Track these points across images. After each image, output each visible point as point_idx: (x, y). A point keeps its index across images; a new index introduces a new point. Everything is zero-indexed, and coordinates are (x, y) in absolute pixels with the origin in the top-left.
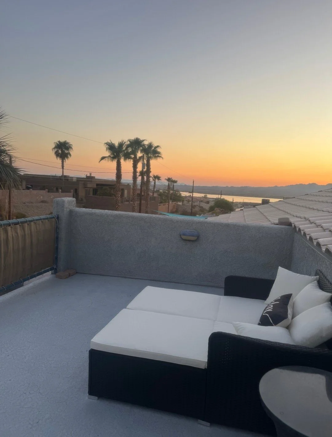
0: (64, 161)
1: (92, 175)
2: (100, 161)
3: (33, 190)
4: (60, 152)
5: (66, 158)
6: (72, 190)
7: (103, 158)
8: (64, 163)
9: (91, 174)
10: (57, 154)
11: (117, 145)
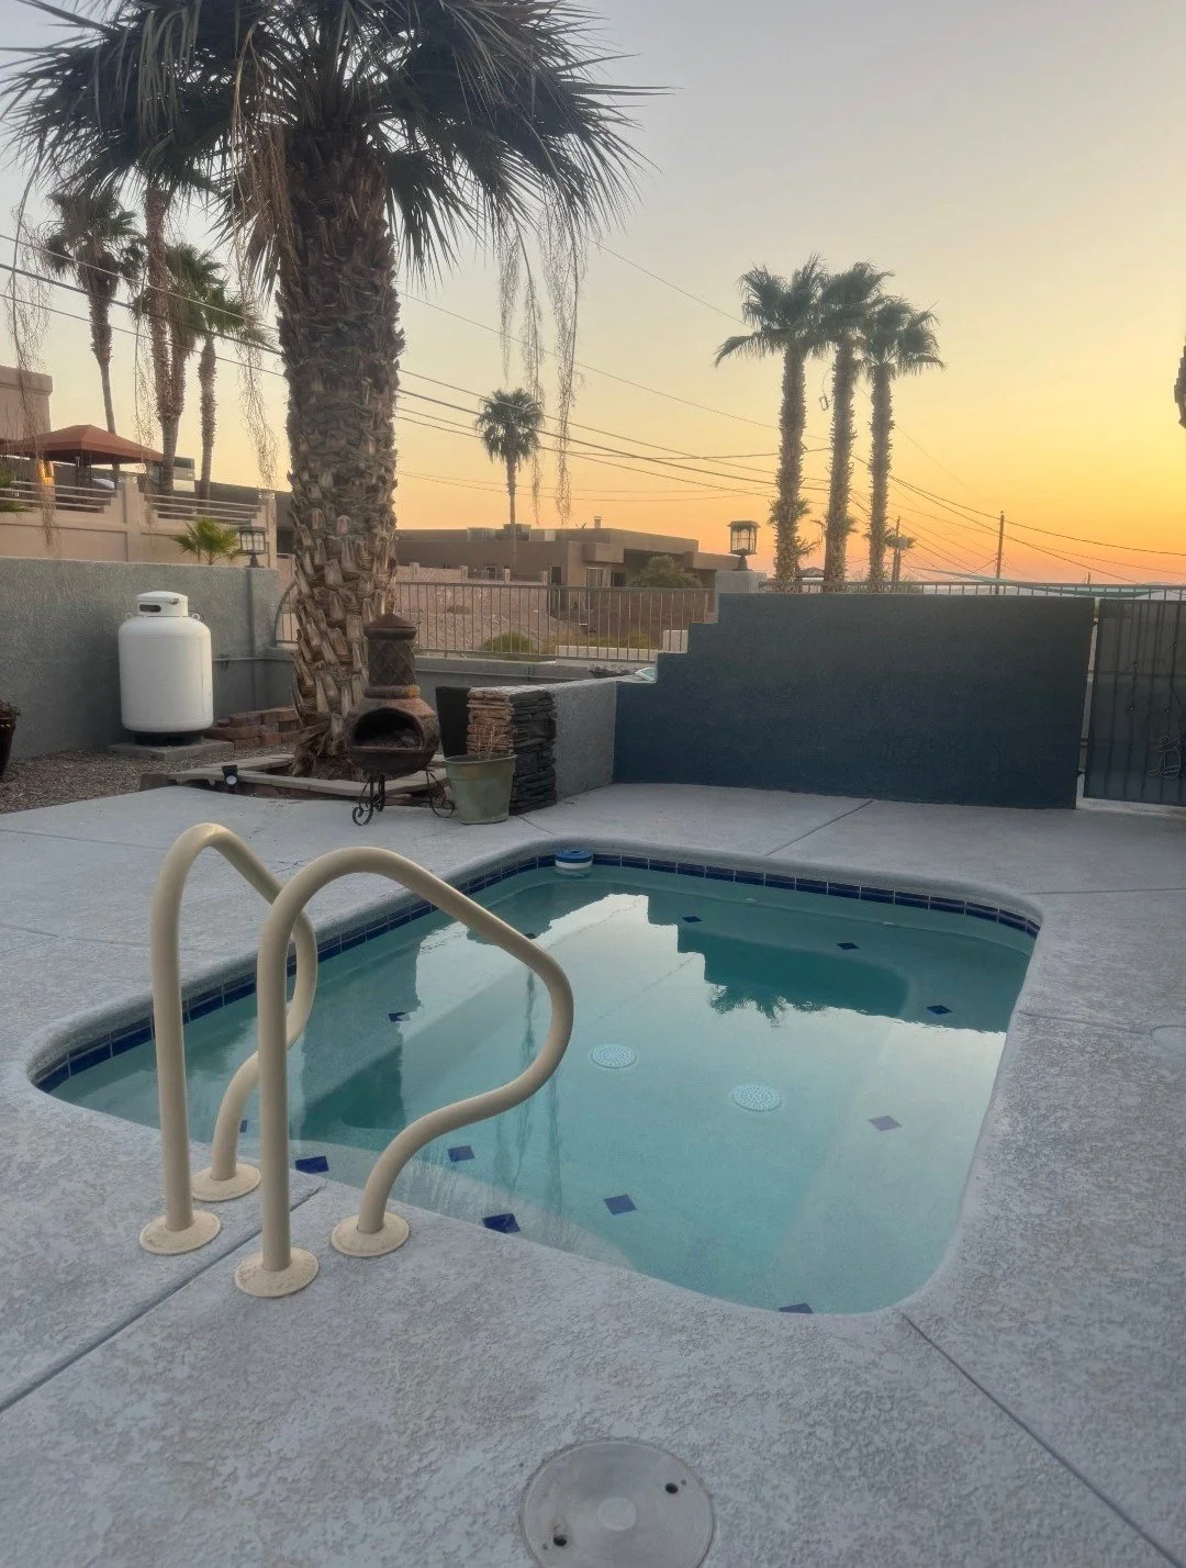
0: (516, 464)
1: (603, 526)
2: (719, 359)
3: (421, 566)
4: (501, 432)
5: (521, 456)
6: (545, 573)
7: (733, 344)
8: (517, 473)
9: (598, 522)
10: (492, 443)
11: (787, 281)
